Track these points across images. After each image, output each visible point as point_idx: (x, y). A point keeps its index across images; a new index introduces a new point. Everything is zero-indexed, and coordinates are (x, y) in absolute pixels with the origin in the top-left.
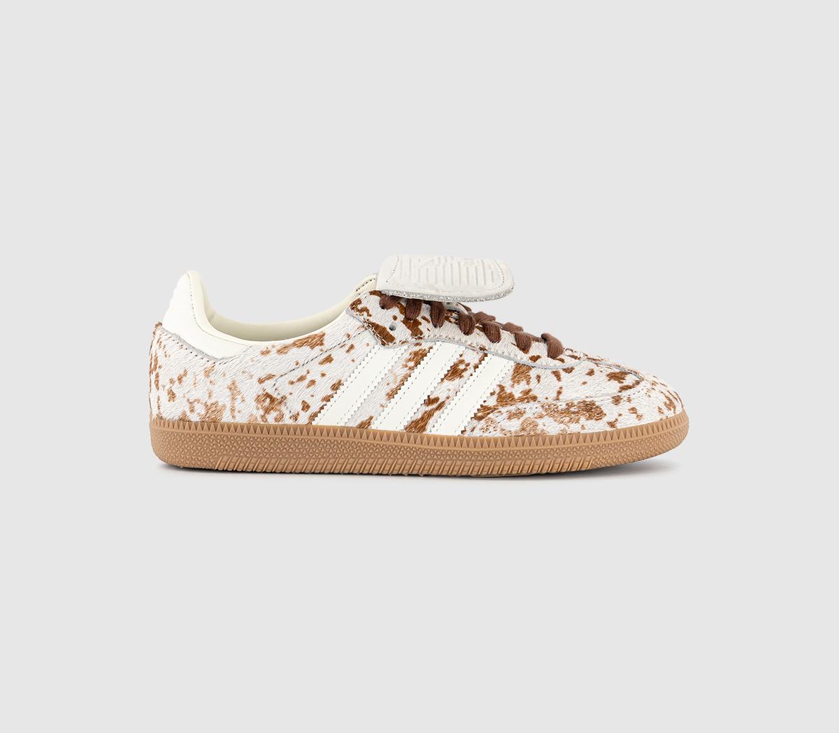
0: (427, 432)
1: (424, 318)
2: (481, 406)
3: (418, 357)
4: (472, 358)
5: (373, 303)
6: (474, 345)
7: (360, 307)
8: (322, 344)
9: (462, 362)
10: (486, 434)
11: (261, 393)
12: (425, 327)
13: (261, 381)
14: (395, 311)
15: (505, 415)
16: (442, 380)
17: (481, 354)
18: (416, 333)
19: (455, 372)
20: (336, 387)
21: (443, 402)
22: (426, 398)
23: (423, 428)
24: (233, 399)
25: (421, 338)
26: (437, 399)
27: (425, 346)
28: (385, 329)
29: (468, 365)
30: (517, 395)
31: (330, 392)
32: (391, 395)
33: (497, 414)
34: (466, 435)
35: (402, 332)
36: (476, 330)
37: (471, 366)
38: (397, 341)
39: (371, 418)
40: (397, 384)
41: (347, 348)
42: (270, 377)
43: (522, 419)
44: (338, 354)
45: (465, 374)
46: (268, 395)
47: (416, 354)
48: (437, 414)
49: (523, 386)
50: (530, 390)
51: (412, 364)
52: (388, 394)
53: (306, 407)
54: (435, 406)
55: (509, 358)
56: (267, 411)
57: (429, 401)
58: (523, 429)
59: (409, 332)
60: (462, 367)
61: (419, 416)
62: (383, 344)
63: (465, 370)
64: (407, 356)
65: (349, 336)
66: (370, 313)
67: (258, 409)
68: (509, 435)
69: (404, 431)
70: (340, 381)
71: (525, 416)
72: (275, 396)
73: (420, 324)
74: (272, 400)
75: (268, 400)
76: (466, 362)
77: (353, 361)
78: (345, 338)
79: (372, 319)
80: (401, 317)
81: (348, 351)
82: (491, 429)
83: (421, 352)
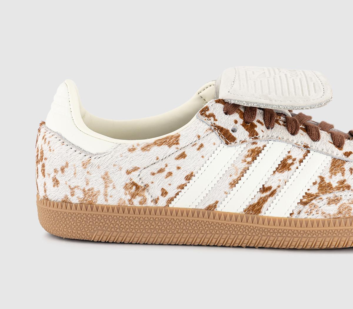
0: (262, 214)
1: (259, 122)
2: (306, 193)
3: (255, 154)
4: (297, 154)
5: (218, 110)
6: (299, 143)
7: (207, 113)
8: (177, 144)
9: (289, 157)
10: (310, 217)
11: (128, 181)
12: (260, 129)
13: (128, 173)
14: (236, 116)
15: (325, 201)
16: (274, 172)
17: (305, 151)
18: (253, 134)
19: (284, 166)
20: (189, 178)
21: (275, 190)
22: (262, 187)
23: (259, 211)
24: (106, 187)
25: (257, 138)
26: (270, 188)
27: (260, 144)
28: (228, 131)
29: (294, 160)
30: (335, 184)
31: (184, 182)
32: (233, 184)
33: (319, 201)
34: (294, 217)
35: (242, 133)
36: (300, 131)
37: (297, 161)
38: (238, 141)
39: (217, 202)
40: (238, 175)
41: (197, 146)
42: (135, 169)
43: (339, 204)
44: (191, 152)
45: (293, 167)
46: (134, 184)
47: (253, 151)
48: (270, 199)
49: (339, 177)
50: (344, 181)
51: (249, 159)
52: (230, 184)
53: (164, 193)
54: (268, 193)
55: (327, 154)
56: (133, 196)
57: (264, 189)
58: (340, 213)
59: (247, 133)
60: (290, 161)
61: (256, 201)
62: (227, 143)
63: (292, 164)
64: (246, 153)
65: (199, 137)
66: (216, 118)
67: (126, 194)
68: (328, 217)
69: (244, 213)
70: (192, 173)
71: (341, 202)
72: (139, 184)
73: (256, 126)
74: (138, 187)
75: (134, 187)
76: (293, 157)
77: (203, 157)
78: (196, 138)
79: (217, 123)
80: (241, 121)
81: (198, 149)
82: (314, 212)
83: (256, 149)
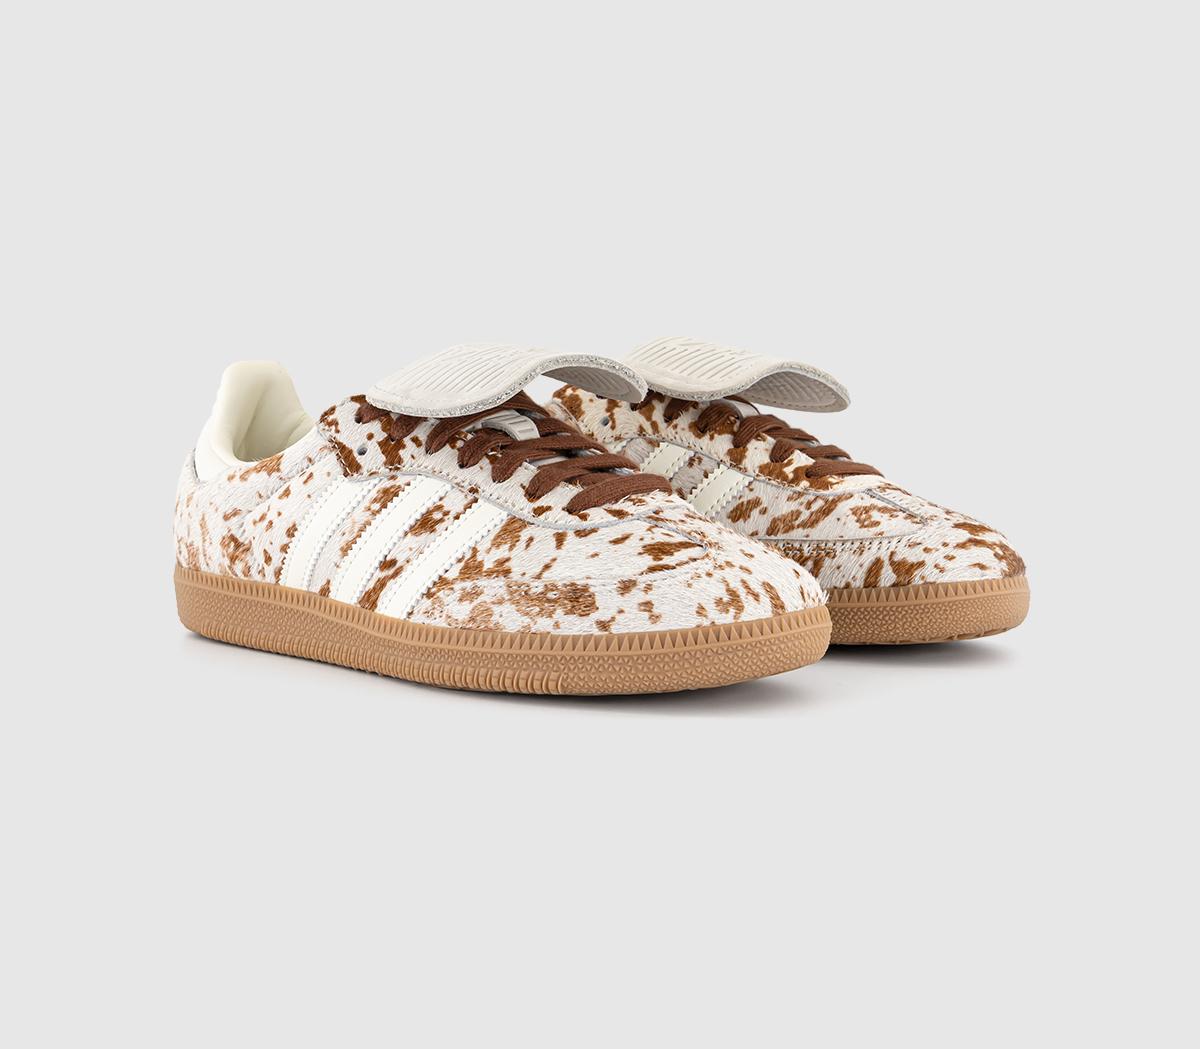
0: (376, 611)
1: (415, 440)
2: (440, 577)
3: (387, 496)
4: (455, 502)
5: (346, 413)
6: (466, 484)
7: (331, 418)
8: (278, 470)
9: (439, 508)
10: (427, 621)
11: (225, 533)
12: (409, 451)
13: (226, 518)
14: (375, 427)
15: (458, 594)
16: (406, 534)
17: (471, 497)
18: (393, 459)
19: (426, 523)
20: (291, 532)
21: (402, 567)
23: (374, 605)
24: (204, 541)
25: (397, 469)
26: (393, 562)
27: (401, 481)
28: (351, 452)
29: (446, 513)
30: (488, 565)
31: (286, 540)
32: (345, 551)
33: (447, 592)
34: (413, 619)
35: (374, 459)
36: (485, 462)
37: (451, 516)
38: (364, 470)
39: (328, 582)
40: (355, 535)
41: (305, 477)
42: (236, 513)
43: (476, 602)
44: (296, 484)
45: (439, 527)
46: (233, 538)
47: (386, 491)
48: (390, 583)
49: (502, 552)
50: (508, 560)
51: (376, 506)
52: (342, 549)
53: (268, 559)
54: (391, 571)
55: (501, 506)
56: (233, 559)
57: (387, 564)
58: (472, 619)
59: (383, 458)
60: (437, 516)
61: (371, 585)
62: (346, 475)
63: (441, 520)
64: (374, 494)
65: (310, 460)
66: (339, 428)
67: (224, 556)
68: (454, 625)
69: (359, 606)
70: (294, 525)
71: (481, 598)
72: (241, 540)
73: (404, 447)
74: (238, 545)
75: (232, 544)
76: (445, 509)
77: (309, 496)
78: (306, 463)
79: (341, 438)
80: (381, 436)
81: (305, 482)
82: (437, 613)
83: (392, 490)
